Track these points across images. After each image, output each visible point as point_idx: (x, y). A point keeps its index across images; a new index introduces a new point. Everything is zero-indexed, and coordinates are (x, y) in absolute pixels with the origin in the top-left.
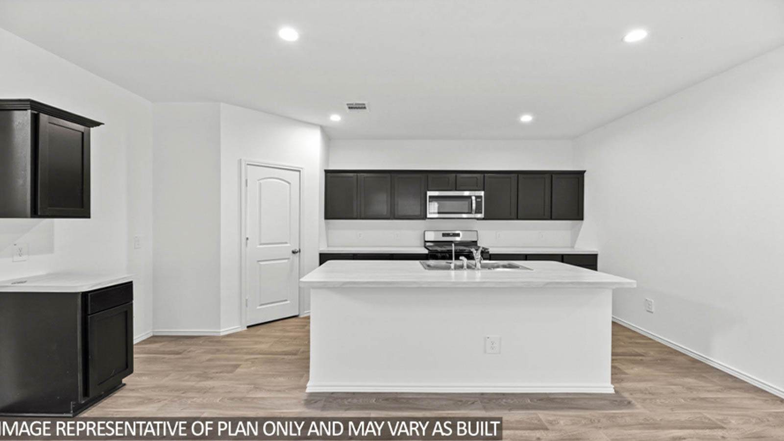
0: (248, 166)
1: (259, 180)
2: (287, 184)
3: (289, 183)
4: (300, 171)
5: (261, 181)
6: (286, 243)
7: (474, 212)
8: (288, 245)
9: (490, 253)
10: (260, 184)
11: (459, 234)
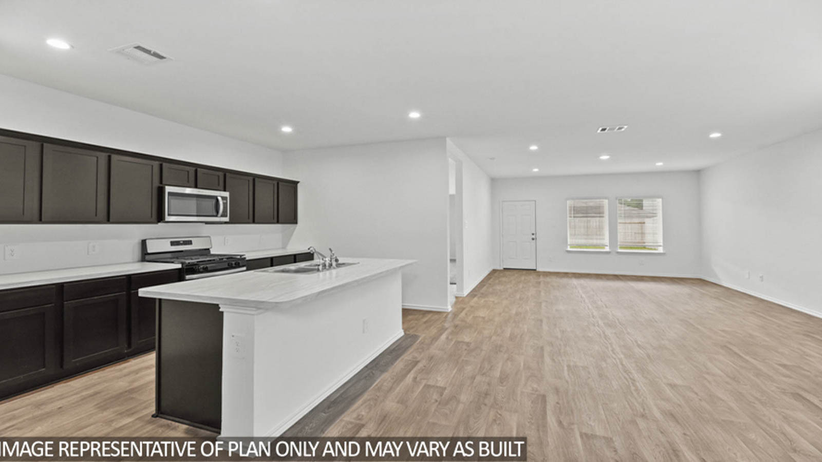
7: (220, 215)
9: (247, 259)
11: (191, 241)
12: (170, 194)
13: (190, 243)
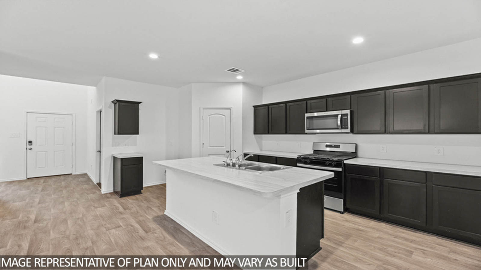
0: (204, 110)
1: (209, 116)
2: (224, 117)
3: (225, 116)
4: (230, 109)
5: (210, 116)
6: (223, 147)
7: (339, 128)
8: (224, 148)
10: (210, 118)
11: (339, 146)
12: (308, 118)
13: (338, 147)
